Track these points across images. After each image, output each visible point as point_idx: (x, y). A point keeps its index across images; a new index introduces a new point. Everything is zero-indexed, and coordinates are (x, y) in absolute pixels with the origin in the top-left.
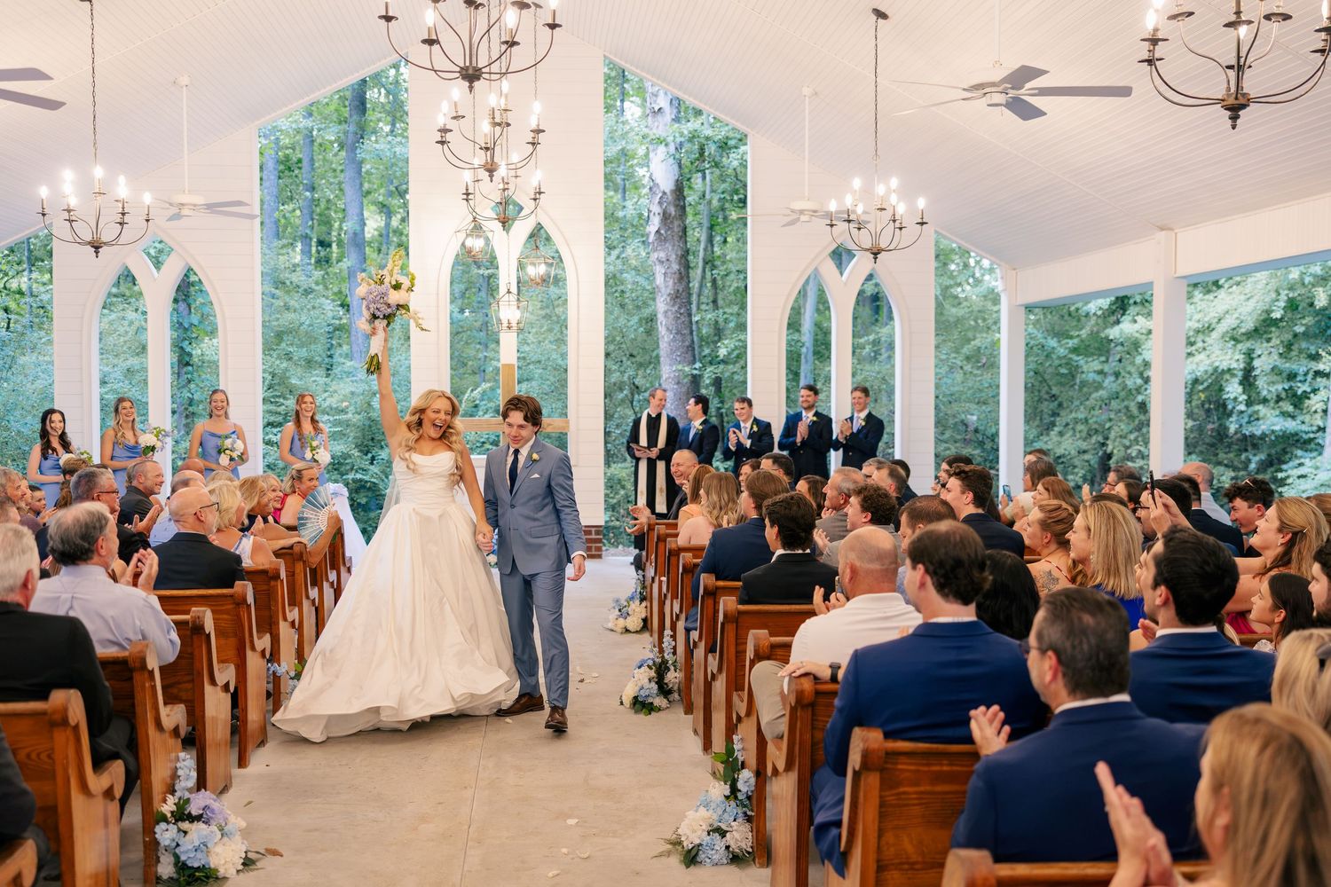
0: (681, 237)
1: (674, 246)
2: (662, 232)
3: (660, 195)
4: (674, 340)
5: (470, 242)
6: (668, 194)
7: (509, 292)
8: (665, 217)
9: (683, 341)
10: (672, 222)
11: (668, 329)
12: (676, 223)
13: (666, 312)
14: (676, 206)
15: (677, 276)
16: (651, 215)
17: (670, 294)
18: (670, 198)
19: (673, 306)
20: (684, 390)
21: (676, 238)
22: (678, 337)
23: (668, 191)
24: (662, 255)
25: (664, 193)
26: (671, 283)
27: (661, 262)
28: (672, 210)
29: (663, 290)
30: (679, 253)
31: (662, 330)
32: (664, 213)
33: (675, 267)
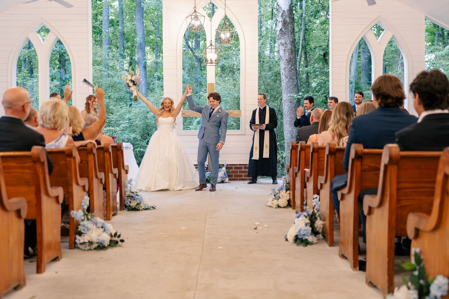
0: (292, 33)
1: (289, 36)
2: (283, 30)
3: (282, 12)
4: (289, 81)
5: (193, 22)
6: (286, 11)
7: (211, 45)
8: (285, 23)
9: (293, 82)
10: (287, 25)
11: (286, 76)
12: (290, 26)
13: (285, 68)
14: (290, 18)
15: (290, 51)
16: (278, 22)
17: (287, 59)
18: (287, 14)
19: (288, 65)
20: (293, 105)
21: (290, 33)
22: (291, 80)
23: (286, 10)
24: (283, 41)
25: (284, 11)
26: (287, 54)
27: (283, 45)
28: (288, 19)
29: (283, 58)
30: (291, 40)
31: (283, 77)
32: (284, 21)
33: (289, 47)
